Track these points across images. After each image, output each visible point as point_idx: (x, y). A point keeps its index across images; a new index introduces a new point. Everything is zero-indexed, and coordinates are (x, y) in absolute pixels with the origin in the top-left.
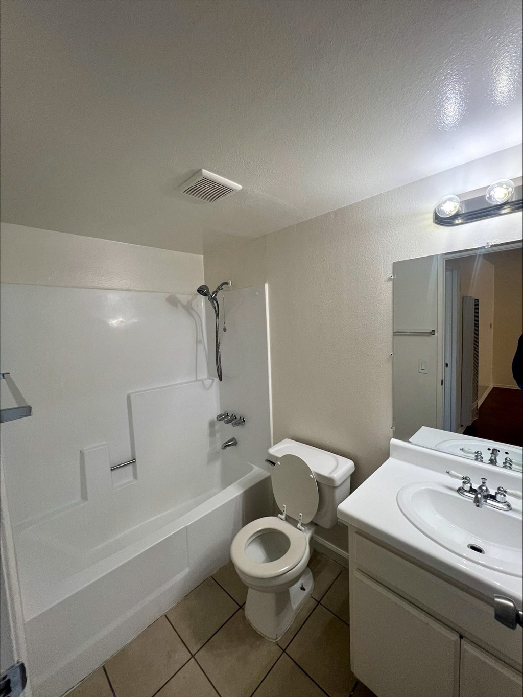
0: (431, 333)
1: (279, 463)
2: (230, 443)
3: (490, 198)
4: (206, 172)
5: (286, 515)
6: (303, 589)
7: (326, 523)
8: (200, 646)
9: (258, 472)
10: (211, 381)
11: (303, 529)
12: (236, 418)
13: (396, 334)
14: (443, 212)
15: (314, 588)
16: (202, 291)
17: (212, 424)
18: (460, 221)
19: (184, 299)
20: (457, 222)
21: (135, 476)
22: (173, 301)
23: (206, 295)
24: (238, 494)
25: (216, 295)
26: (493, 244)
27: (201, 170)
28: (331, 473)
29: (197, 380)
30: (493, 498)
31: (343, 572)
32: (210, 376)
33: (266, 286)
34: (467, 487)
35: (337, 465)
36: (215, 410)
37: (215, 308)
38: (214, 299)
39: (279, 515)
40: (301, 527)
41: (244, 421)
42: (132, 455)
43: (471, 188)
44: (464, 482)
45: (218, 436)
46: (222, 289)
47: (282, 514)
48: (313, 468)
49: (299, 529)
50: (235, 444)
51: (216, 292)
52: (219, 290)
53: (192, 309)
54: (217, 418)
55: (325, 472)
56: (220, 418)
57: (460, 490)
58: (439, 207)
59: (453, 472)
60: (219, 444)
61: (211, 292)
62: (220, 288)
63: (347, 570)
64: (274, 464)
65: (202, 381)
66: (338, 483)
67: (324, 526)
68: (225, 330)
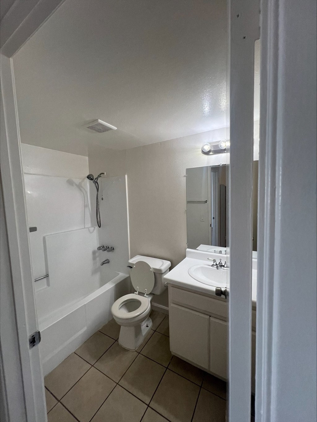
0: (205, 202)
1: (135, 266)
2: (106, 262)
3: (220, 146)
4: (100, 121)
5: (139, 292)
6: (147, 326)
7: (158, 292)
8: (96, 361)
9: (122, 275)
10: (93, 228)
11: (147, 296)
12: (109, 248)
13: (188, 202)
14: (204, 149)
15: (153, 326)
16: (90, 177)
17: (94, 253)
18: (212, 154)
19: (77, 181)
20: (210, 154)
21: (48, 285)
22: (70, 183)
23: (92, 179)
24: (112, 286)
25: (97, 180)
26: (223, 164)
27: (98, 120)
28: (160, 267)
29: (85, 228)
30: (224, 266)
31: (166, 317)
32: (93, 226)
33: (126, 176)
34: (215, 264)
35: (163, 264)
36: (95, 245)
37: (96, 187)
38: (96, 182)
39: (135, 292)
40: (146, 296)
41: (114, 249)
42: (46, 272)
43: (214, 141)
44: (214, 262)
45: (98, 259)
46: (101, 176)
47: (136, 292)
48: (152, 266)
49: (145, 297)
50: (108, 262)
51: (97, 178)
52: (99, 177)
53: (82, 187)
54: (98, 249)
55: (157, 267)
56: (99, 248)
57: (213, 265)
58: (203, 147)
59: (210, 258)
60: (99, 263)
61: (94, 178)
62: (99, 176)
63: (168, 315)
64: (132, 268)
65: (88, 228)
66: (163, 271)
67: (157, 294)
68: (102, 199)
